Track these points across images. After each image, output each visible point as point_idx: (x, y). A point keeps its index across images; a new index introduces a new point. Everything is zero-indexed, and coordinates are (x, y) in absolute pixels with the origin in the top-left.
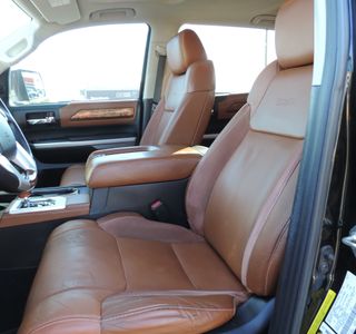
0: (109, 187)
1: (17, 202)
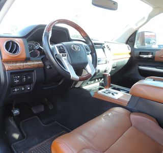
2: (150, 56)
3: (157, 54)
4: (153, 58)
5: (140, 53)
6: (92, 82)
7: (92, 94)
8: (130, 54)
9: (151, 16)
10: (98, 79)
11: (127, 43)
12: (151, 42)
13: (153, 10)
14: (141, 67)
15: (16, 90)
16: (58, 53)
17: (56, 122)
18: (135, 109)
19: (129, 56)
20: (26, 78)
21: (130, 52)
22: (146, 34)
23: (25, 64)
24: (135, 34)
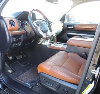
0: (71, 45)
1: (54, 44)
2: (72, 27)
3: (76, 26)
4: (74, 28)
5: (68, 26)
6: (46, 41)
7: (48, 47)
8: (63, 26)
9: (72, 7)
10: (49, 39)
11: (61, 21)
12: (72, 20)
13: (74, 4)
14: (68, 33)
15: (14, 45)
16: (36, 26)
17: (29, 63)
18: (69, 51)
19: (62, 28)
20: (19, 39)
21: (62, 25)
22: (70, 16)
23: (18, 31)
24: (64, 16)
